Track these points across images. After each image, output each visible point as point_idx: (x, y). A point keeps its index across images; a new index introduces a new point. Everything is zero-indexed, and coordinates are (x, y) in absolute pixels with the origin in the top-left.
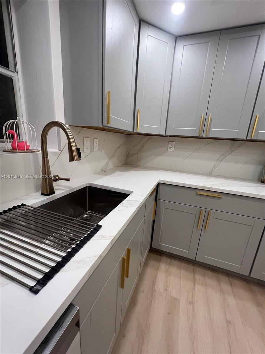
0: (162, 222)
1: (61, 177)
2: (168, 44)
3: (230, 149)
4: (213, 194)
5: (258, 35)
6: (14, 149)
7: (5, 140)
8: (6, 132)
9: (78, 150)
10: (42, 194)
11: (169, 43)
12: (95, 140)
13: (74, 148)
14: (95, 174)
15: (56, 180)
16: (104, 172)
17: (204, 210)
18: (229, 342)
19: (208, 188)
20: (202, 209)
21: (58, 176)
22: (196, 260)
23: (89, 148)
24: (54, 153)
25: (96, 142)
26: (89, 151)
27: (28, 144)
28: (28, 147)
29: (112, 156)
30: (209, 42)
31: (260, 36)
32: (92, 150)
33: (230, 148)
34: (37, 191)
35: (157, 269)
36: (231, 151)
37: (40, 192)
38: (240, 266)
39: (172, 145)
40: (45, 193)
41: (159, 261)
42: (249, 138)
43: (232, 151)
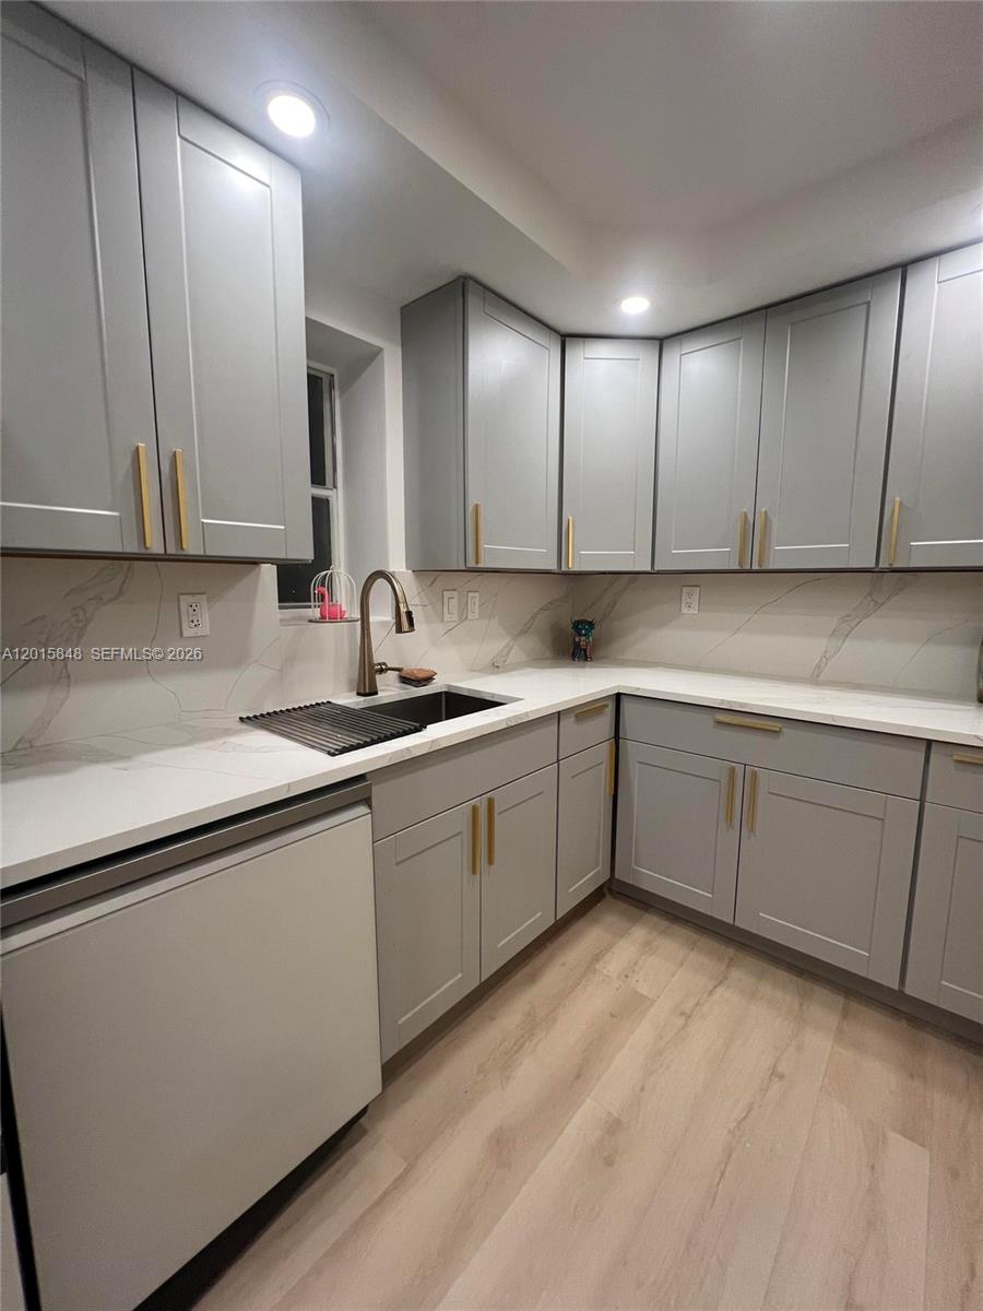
0: (636, 803)
1: (389, 666)
2: (640, 362)
3: (869, 598)
4: (768, 723)
5: (864, 303)
6: (323, 617)
7: (312, 604)
8: (314, 591)
9: (409, 614)
10: (359, 694)
11: (641, 358)
12: (471, 594)
13: (403, 610)
14: (472, 671)
15: (381, 671)
16: (496, 667)
17: (739, 769)
18: (753, 1103)
19: (740, 704)
20: (734, 764)
21: (384, 664)
22: (738, 924)
23: (456, 612)
24: (383, 624)
25: (475, 600)
26: (455, 618)
27: (343, 609)
28: (342, 613)
29: (522, 633)
30: (739, 339)
31: (869, 303)
32: (463, 618)
33: (870, 594)
34: (351, 690)
35: (622, 934)
36: (872, 603)
37: (355, 692)
38: (867, 954)
39: (690, 595)
40: (362, 691)
41: (635, 920)
42: (883, 564)
43: (878, 606)
